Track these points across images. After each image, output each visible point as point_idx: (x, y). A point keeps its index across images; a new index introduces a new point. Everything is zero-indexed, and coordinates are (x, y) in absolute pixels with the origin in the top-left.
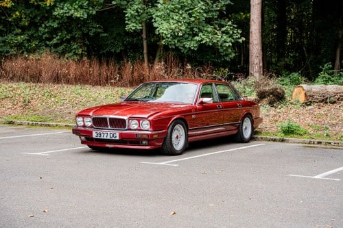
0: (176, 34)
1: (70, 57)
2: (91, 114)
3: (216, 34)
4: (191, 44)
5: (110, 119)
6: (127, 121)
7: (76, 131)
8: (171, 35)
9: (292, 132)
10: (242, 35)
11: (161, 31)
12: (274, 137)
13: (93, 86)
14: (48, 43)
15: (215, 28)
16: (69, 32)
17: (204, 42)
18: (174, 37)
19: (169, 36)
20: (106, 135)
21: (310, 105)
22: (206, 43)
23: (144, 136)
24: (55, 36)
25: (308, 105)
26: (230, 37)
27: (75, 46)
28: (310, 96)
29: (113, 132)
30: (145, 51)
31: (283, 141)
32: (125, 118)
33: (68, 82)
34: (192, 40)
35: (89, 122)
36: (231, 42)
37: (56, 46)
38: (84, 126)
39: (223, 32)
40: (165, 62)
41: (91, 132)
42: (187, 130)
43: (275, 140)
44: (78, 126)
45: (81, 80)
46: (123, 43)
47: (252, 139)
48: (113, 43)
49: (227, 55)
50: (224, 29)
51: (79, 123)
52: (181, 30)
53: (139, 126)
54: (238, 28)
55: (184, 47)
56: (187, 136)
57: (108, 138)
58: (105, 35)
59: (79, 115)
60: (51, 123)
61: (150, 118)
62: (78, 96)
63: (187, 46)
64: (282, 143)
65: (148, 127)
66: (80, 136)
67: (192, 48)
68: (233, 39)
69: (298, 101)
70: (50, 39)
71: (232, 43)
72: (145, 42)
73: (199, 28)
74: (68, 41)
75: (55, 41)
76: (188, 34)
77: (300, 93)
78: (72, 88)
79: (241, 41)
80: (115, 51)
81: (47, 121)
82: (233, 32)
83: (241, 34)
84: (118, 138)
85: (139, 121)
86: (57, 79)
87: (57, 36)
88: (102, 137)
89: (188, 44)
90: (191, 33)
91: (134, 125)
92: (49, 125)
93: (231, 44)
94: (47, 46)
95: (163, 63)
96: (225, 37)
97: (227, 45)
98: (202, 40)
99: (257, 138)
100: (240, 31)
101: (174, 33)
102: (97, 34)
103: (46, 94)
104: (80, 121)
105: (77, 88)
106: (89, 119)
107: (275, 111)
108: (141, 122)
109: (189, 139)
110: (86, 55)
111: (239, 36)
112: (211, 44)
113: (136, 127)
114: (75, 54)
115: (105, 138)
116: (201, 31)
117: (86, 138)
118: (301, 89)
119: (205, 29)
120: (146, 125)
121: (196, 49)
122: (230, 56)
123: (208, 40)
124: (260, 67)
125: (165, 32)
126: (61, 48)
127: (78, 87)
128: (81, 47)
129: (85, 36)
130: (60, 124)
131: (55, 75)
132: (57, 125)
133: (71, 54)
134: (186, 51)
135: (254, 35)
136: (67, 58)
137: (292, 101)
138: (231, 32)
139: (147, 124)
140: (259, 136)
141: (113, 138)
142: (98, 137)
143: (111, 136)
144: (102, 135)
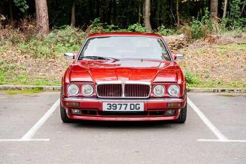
5: (126, 85)
6: (151, 87)
20: (123, 107)
29: (135, 102)
32: (149, 83)
41: (101, 104)
53: (166, 92)
57: (128, 109)
84: (142, 109)
88: (118, 110)
91: (158, 91)
113: (163, 94)
115: (123, 110)
141: (135, 110)
142: (112, 110)
143: (132, 108)
144: (118, 107)
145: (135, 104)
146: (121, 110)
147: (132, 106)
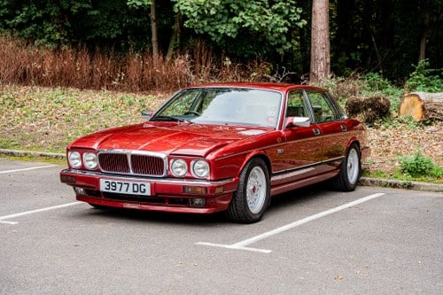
0: (206, 11)
1: (43, 45)
2: (95, 146)
3: (265, 13)
4: (227, 29)
5: (133, 157)
6: (166, 162)
7: (67, 178)
8: (199, 14)
9: (423, 173)
10: (303, 16)
11: (182, 8)
12: (394, 181)
13: (82, 89)
14: (8, 22)
15: (264, 5)
16: (41, 7)
17: (247, 25)
18: (203, 16)
19: (195, 14)
20: (125, 187)
21: (430, 124)
22: (250, 26)
23: (199, 190)
24: (19, 12)
25: (427, 125)
26: (284, 19)
27: (50, 29)
28: (430, 110)
29: (139, 181)
30: (154, 38)
31: (409, 187)
32: (162, 155)
33: (42, 82)
34: (227, 22)
35: (91, 162)
36: (286, 25)
37: (20, 27)
38: (83, 168)
39: (275, 12)
40: (192, 53)
41: (97, 182)
42: (269, 174)
43: (395, 186)
44: (70, 168)
45: (64, 79)
46: (121, 26)
47: (359, 183)
48: (106, 24)
49: (280, 46)
50: (276, 7)
51: (72, 163)
52: (213, 5)
53: (189, 171)
54: (297, 6)
55: (216, 32)
56: (269, 186)
57: (130, 192)
58: (95, 12)
59: (72, 149)
60: (15, 151)
61: (210, 157)
62: (59, 105)
63: (222, 32)
64: (409, 191)
65: (205, 173)
66: (75, 186)
67: (229, 35)
68: (290, 21)
69: (411, 119)
70: (11, 17)
71: (288, 27)
72: (153, 25)
73: (238, 5)
74: (39, 21)
75: (18, 20)
76: (221, 13)
77: (413, 105)
78: (49, 92)
79: (300, 24)
80: (109, 36)
81: (8, 147)
82: (290, 12)
83: (301, 14)
84: (148, 193)
85: (188, 162)
86: (23, 78)
87: (21, 12)
88: (117, 191)
89: (222, 29)
90: (226, 11)
91: (178, 168)
92: (12, 154)
93: (286, 29)
94: (6, 27)
95: (187, 56)
96: (278, 19)
97: (281, 30)
98: (243, 23)
99: (364, 180)
100: (300, 11)
101: (203, 10)
102: (82, 11)
103: (7, 102)
104: (75, 160)
105: (57, 93)
106: (92, 156)
107: (378, 134)
108: (192, 163)
109: (272, 190)
110: (65, 43)
111: (298, 17)
112: (257, 29)
113: (183, 172)
114: (50, 40)
115: (123, 191)
116: (242, 9)
117: (86, 191)
118: (416, 98)
119: (249, 6)
120: (202, 170)
121: (234, 36)
122: (285, 47)
123: (253, 23)
124: (327, 64)
125: (189, 8)
126: (28, 30)
127: (58, 90)
128: (58, 31)
129: (65, 13)
130: (32, 152)
131: (20, 71)
132: (26, 154)
133: (44, 40)
134: (219, 39)
135: (318, 16)
136: (39, 47)
137: (401, 117)
138: (287, 12)
139: (204, 168)
140: (367, 179)
141: (139, 193)
142: (110, 191)
143: (136, 189)
144: (118, 186)
145: (139, 184)
146: (121, 192)
147: (136, 187)
